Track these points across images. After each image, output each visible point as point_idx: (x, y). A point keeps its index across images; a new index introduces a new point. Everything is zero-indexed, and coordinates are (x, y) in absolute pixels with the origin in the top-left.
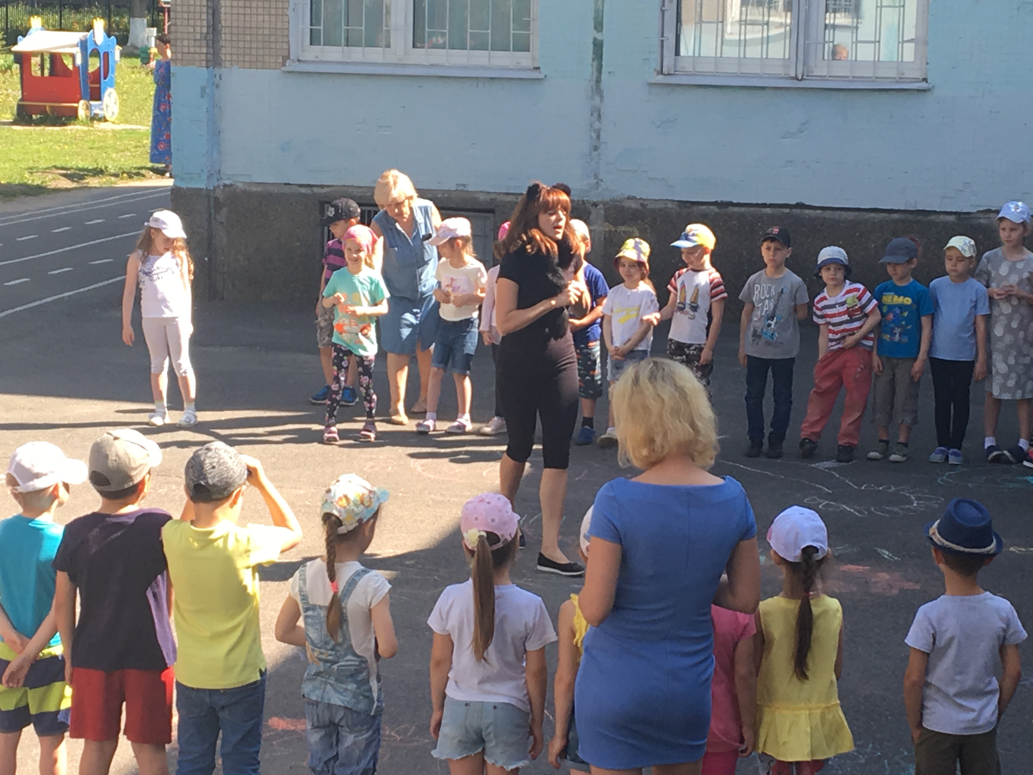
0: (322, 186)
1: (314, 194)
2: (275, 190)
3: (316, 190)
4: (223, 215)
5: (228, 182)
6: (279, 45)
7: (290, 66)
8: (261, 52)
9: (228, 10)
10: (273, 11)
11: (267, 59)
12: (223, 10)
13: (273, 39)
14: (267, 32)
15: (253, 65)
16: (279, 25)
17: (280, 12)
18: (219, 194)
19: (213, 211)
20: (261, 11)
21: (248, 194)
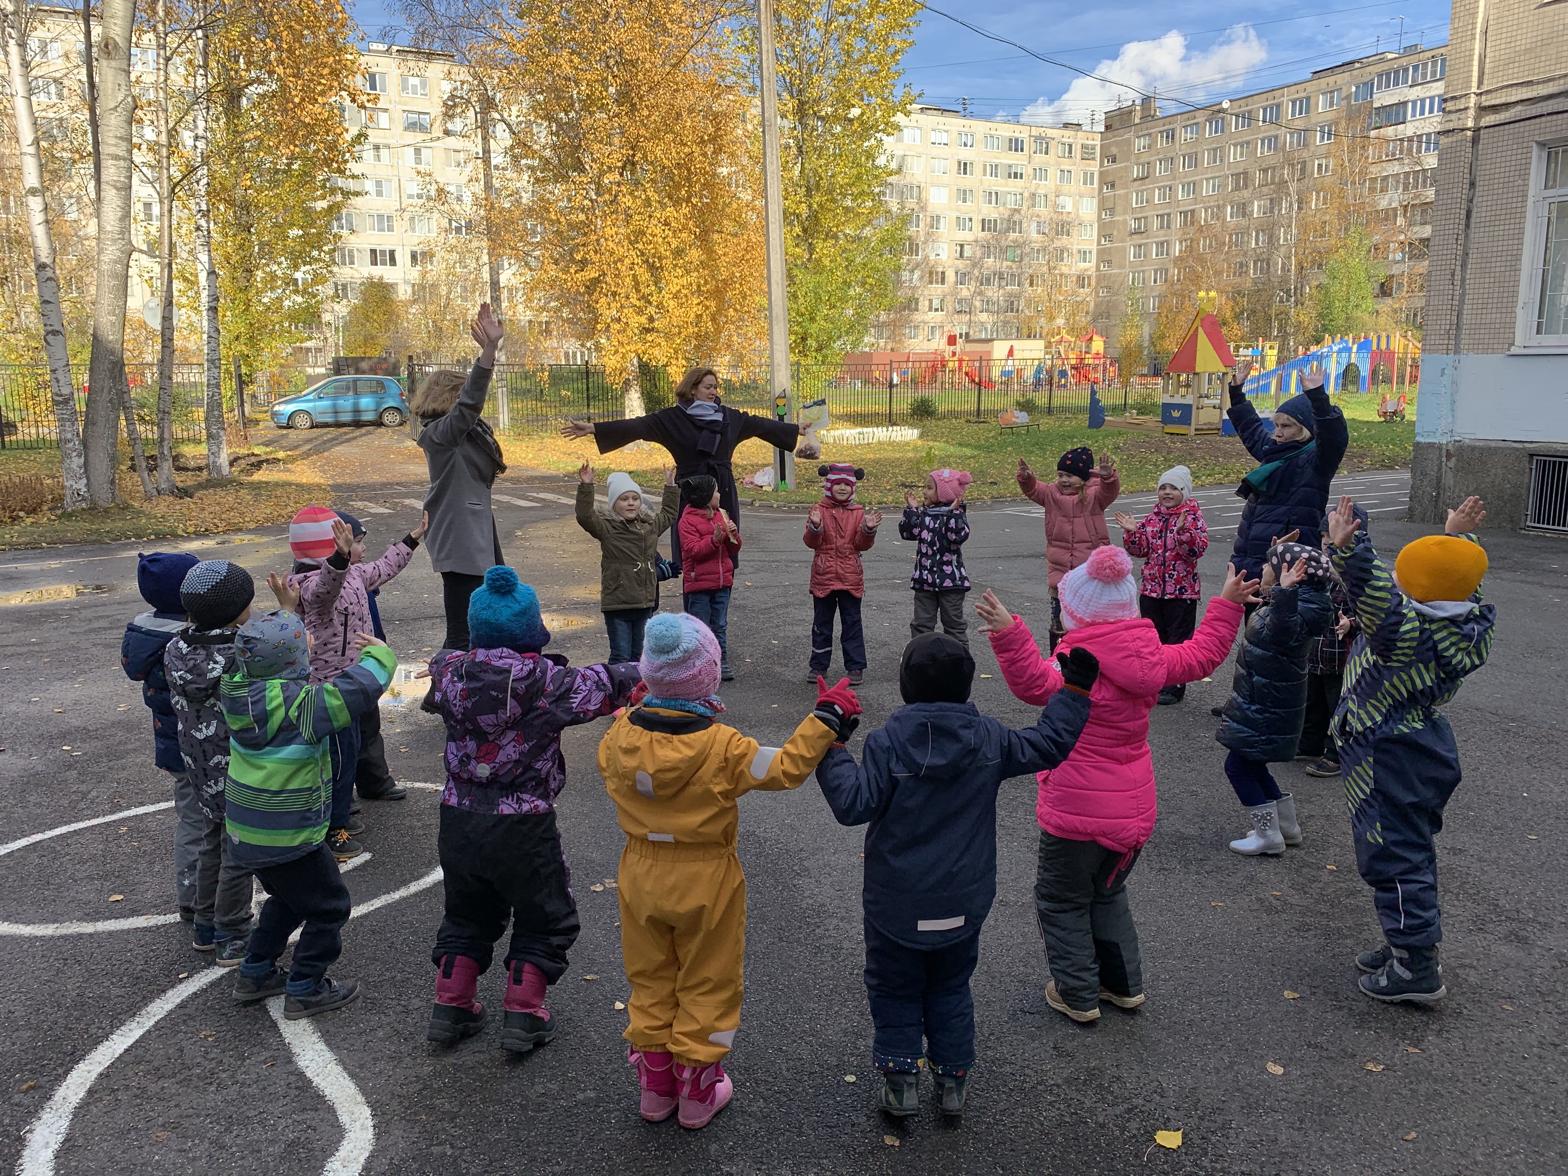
0: (1532, 442)
1: (1524, 448)
2: (1493, 445)
3: (1526, 445)
4: (1451, 464)
5: (1458, 439)
6: (1507, 336)
7: (1514, 350)
8: (1491, 341)
9: (1470, 312)
10: (1504, 310)
11: (1496, 346)
12: (1465, 312)
13: (1502, 331)
14: (1498, 326)
15: (1485, 351)
16: (1508, 320)
17: (1509, 310)
18: (1450, 447)
19: (1444, 459)
20: (1494, 310)
21: (1473, 449)
